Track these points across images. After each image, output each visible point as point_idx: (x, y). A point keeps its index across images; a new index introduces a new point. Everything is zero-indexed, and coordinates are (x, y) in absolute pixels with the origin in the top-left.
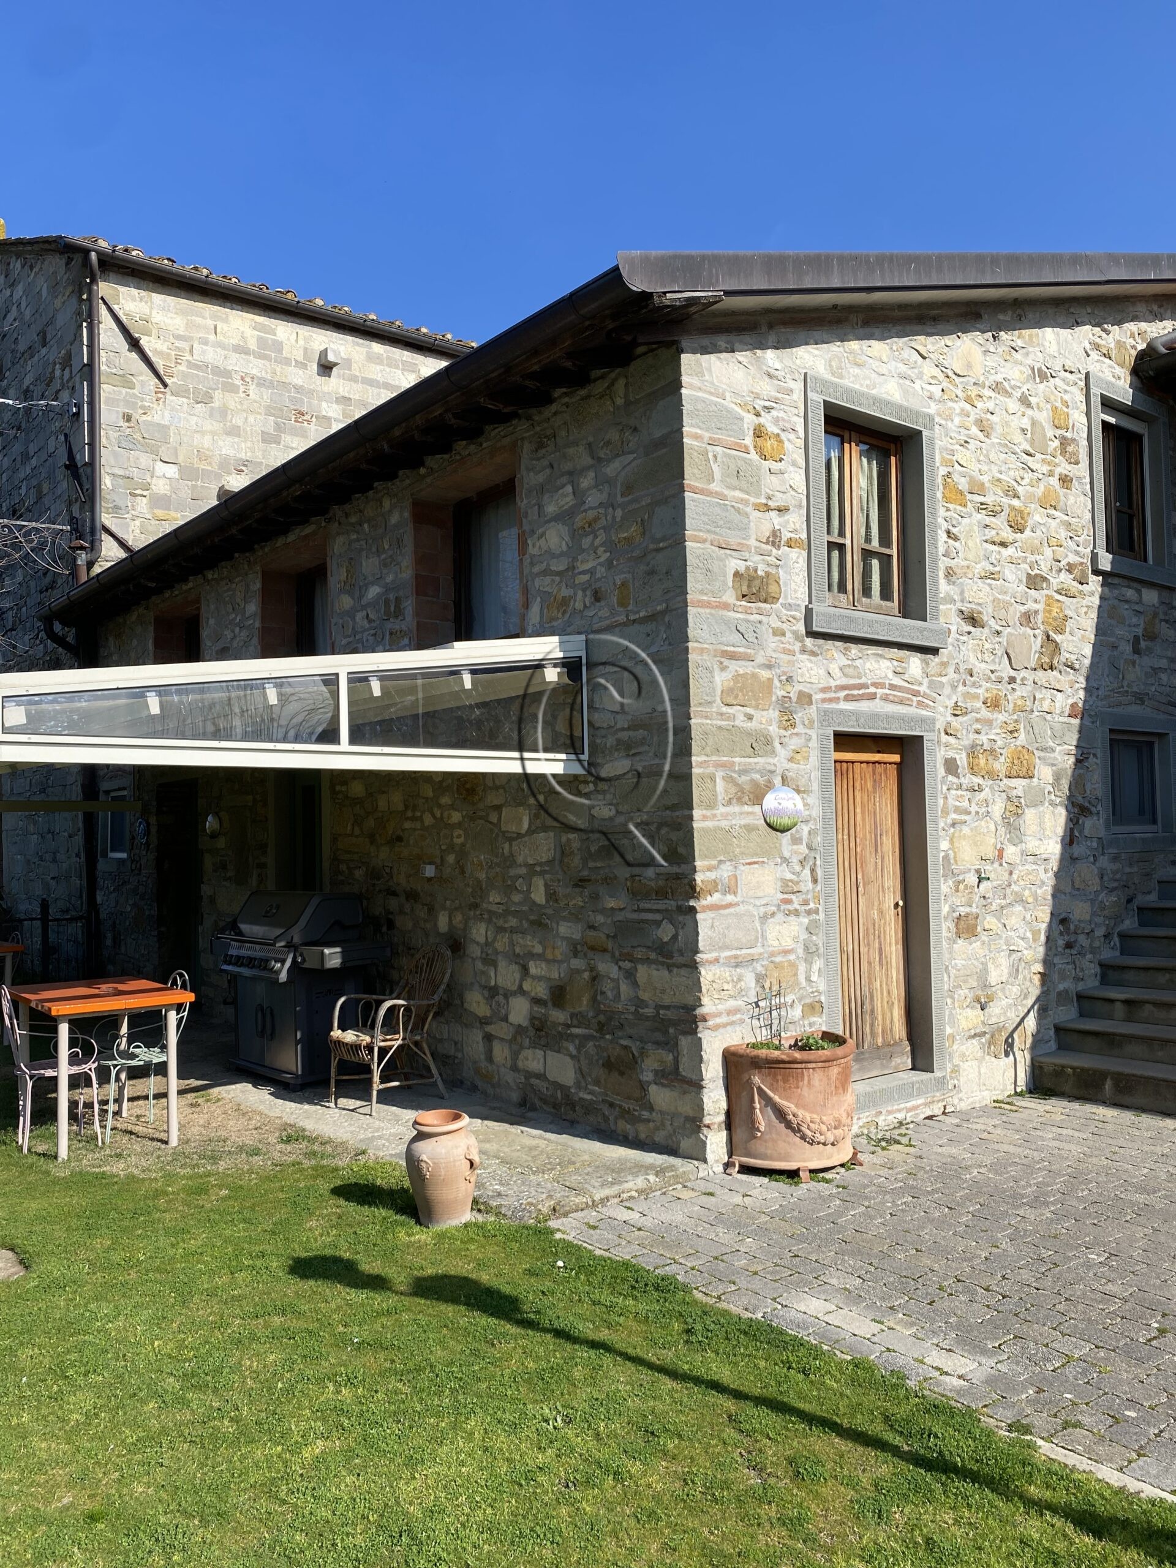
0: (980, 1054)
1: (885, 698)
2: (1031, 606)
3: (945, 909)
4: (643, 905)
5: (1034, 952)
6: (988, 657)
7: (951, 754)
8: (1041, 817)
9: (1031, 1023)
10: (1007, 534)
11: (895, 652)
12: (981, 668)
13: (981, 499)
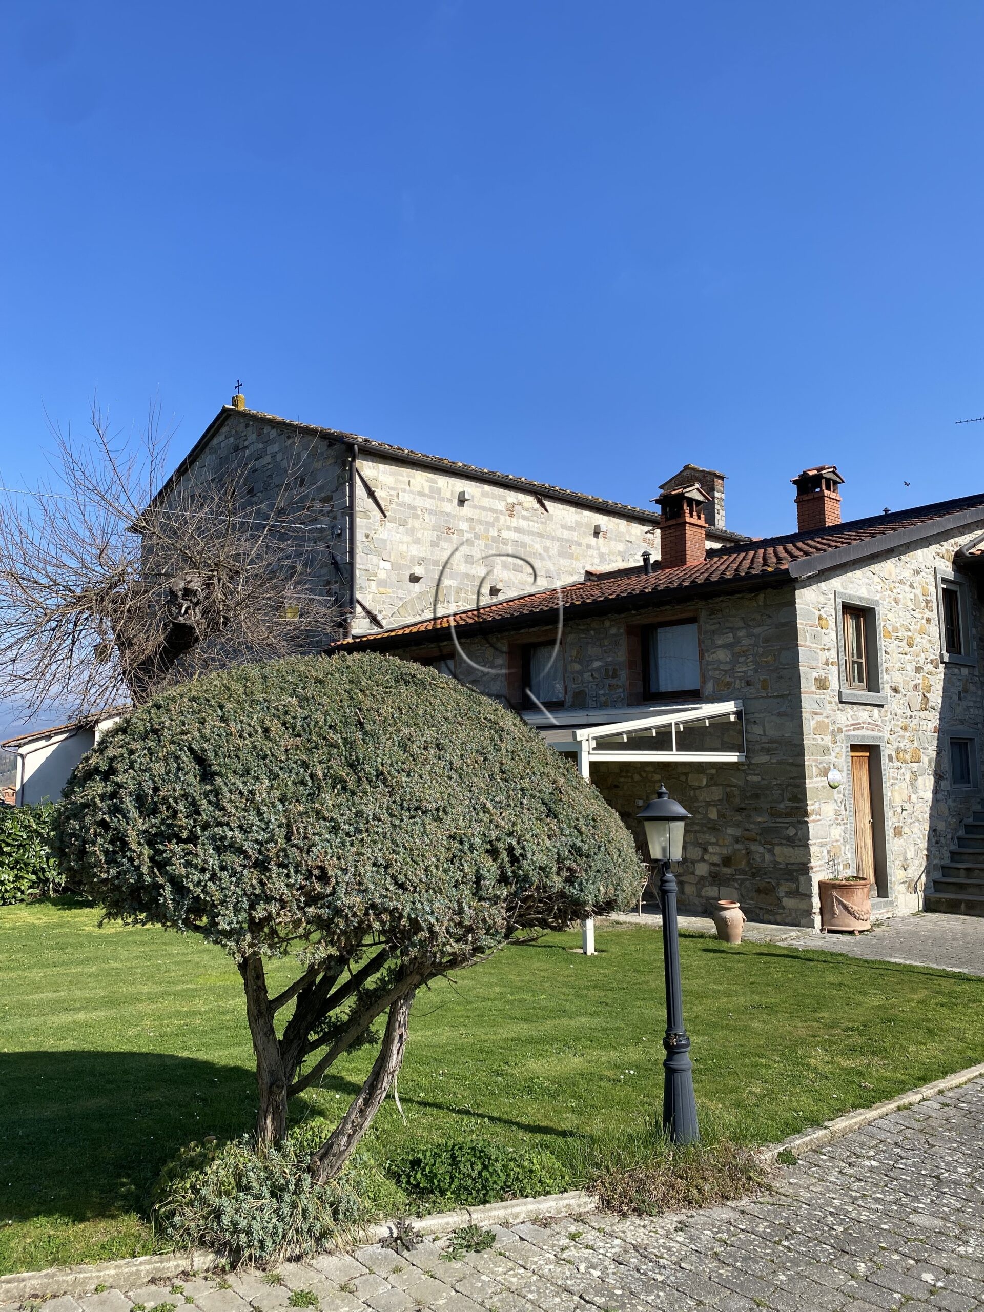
0: (905, 891)
1: (867, 729)
2: (918, 681)
3: (890, 824)
4: (778, 820)
5: (924, 845)
6: (902, 707)
7: (890, 753)
8: (924, 781)
9: (923, 878)
10: (907, 649)
11: (869, 708)
12: (899, 712)
13: (896, 634)
